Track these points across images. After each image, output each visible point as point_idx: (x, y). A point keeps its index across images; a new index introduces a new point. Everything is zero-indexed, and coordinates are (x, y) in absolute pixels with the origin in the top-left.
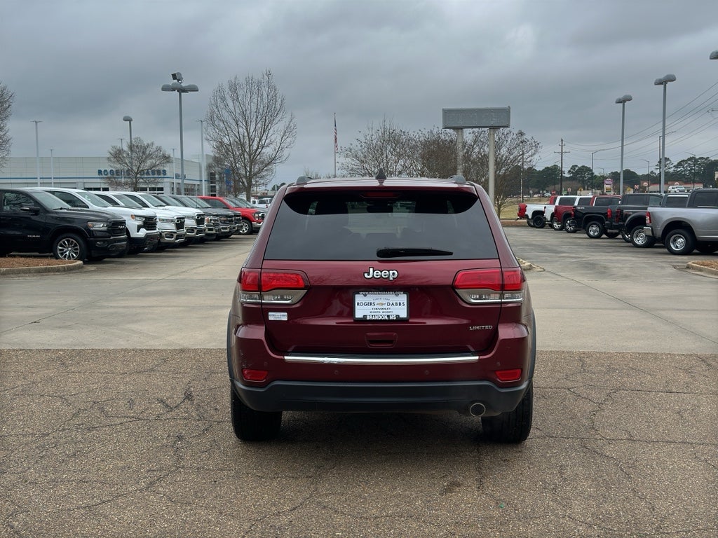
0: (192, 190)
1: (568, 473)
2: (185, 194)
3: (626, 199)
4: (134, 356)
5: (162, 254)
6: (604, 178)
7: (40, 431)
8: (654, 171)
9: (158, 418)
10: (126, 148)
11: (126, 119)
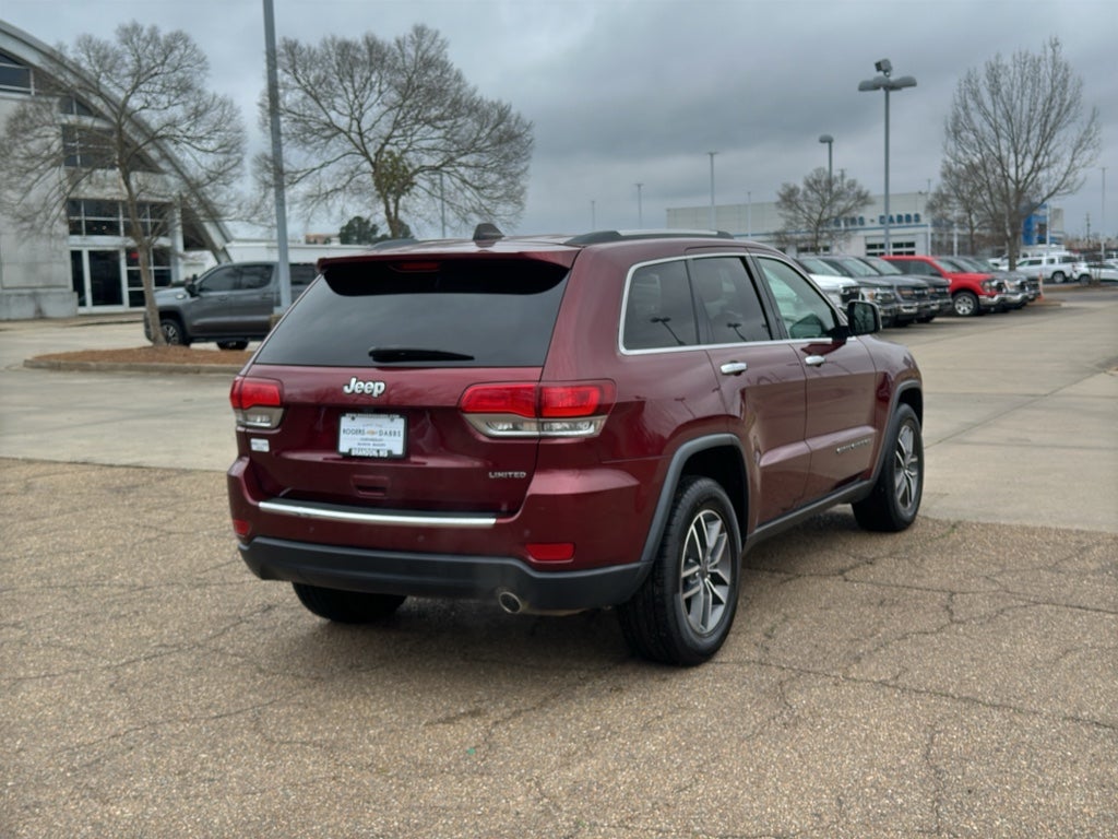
11: (823, 141)
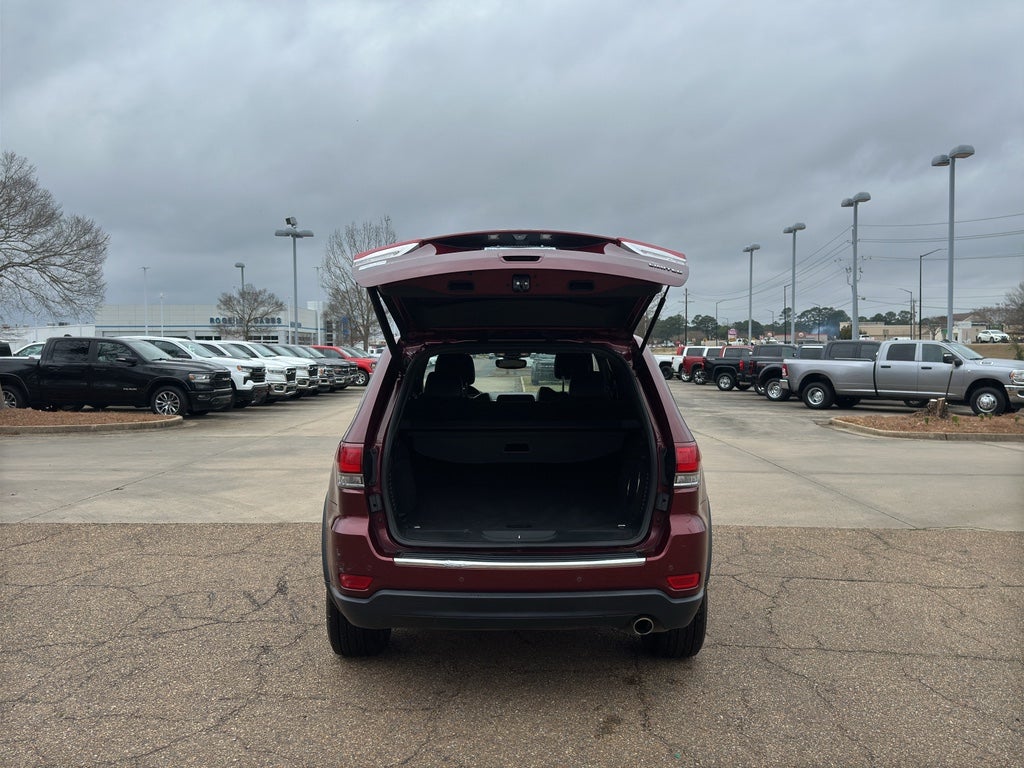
0: (309, 339)
1: (754, 701)
2: (300, 344)
3: (757, 350)
4: (223, 532)
5: (271, 407)
6: (728, 328)
7: (93, 638)
8: (778, 321)
9: (242, 619)
10: (236, 295)
11: (238, 266)
